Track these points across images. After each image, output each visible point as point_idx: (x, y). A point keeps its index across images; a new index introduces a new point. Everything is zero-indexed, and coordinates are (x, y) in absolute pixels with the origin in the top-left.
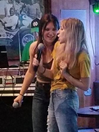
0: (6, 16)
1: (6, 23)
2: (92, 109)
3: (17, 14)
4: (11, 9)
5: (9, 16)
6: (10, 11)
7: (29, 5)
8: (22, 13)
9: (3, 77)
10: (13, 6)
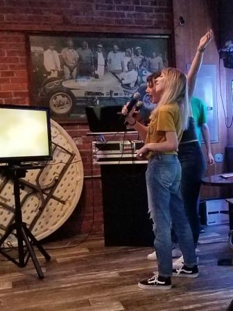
0: (122, 71)
1: (123, 79)
2: (222, 177)
3: (136, 69)
4: (129, 63)
5: (127, 72)
6: (128, 66)
7: (150, 58)
8: (142, 68)
9: (121, 143)
10: (131, 60)
